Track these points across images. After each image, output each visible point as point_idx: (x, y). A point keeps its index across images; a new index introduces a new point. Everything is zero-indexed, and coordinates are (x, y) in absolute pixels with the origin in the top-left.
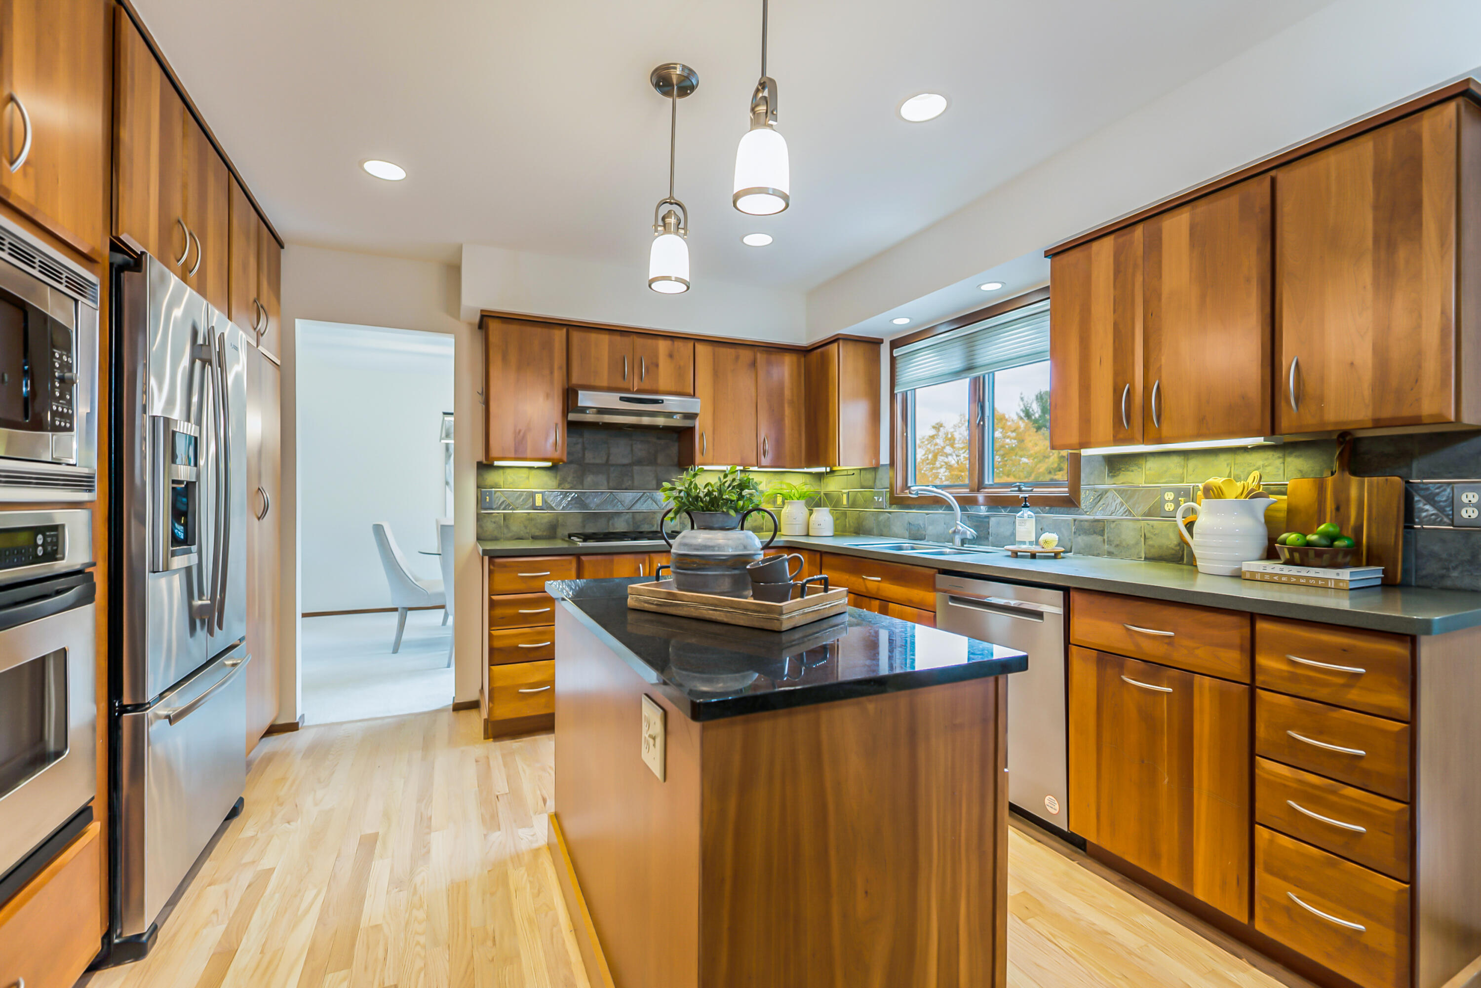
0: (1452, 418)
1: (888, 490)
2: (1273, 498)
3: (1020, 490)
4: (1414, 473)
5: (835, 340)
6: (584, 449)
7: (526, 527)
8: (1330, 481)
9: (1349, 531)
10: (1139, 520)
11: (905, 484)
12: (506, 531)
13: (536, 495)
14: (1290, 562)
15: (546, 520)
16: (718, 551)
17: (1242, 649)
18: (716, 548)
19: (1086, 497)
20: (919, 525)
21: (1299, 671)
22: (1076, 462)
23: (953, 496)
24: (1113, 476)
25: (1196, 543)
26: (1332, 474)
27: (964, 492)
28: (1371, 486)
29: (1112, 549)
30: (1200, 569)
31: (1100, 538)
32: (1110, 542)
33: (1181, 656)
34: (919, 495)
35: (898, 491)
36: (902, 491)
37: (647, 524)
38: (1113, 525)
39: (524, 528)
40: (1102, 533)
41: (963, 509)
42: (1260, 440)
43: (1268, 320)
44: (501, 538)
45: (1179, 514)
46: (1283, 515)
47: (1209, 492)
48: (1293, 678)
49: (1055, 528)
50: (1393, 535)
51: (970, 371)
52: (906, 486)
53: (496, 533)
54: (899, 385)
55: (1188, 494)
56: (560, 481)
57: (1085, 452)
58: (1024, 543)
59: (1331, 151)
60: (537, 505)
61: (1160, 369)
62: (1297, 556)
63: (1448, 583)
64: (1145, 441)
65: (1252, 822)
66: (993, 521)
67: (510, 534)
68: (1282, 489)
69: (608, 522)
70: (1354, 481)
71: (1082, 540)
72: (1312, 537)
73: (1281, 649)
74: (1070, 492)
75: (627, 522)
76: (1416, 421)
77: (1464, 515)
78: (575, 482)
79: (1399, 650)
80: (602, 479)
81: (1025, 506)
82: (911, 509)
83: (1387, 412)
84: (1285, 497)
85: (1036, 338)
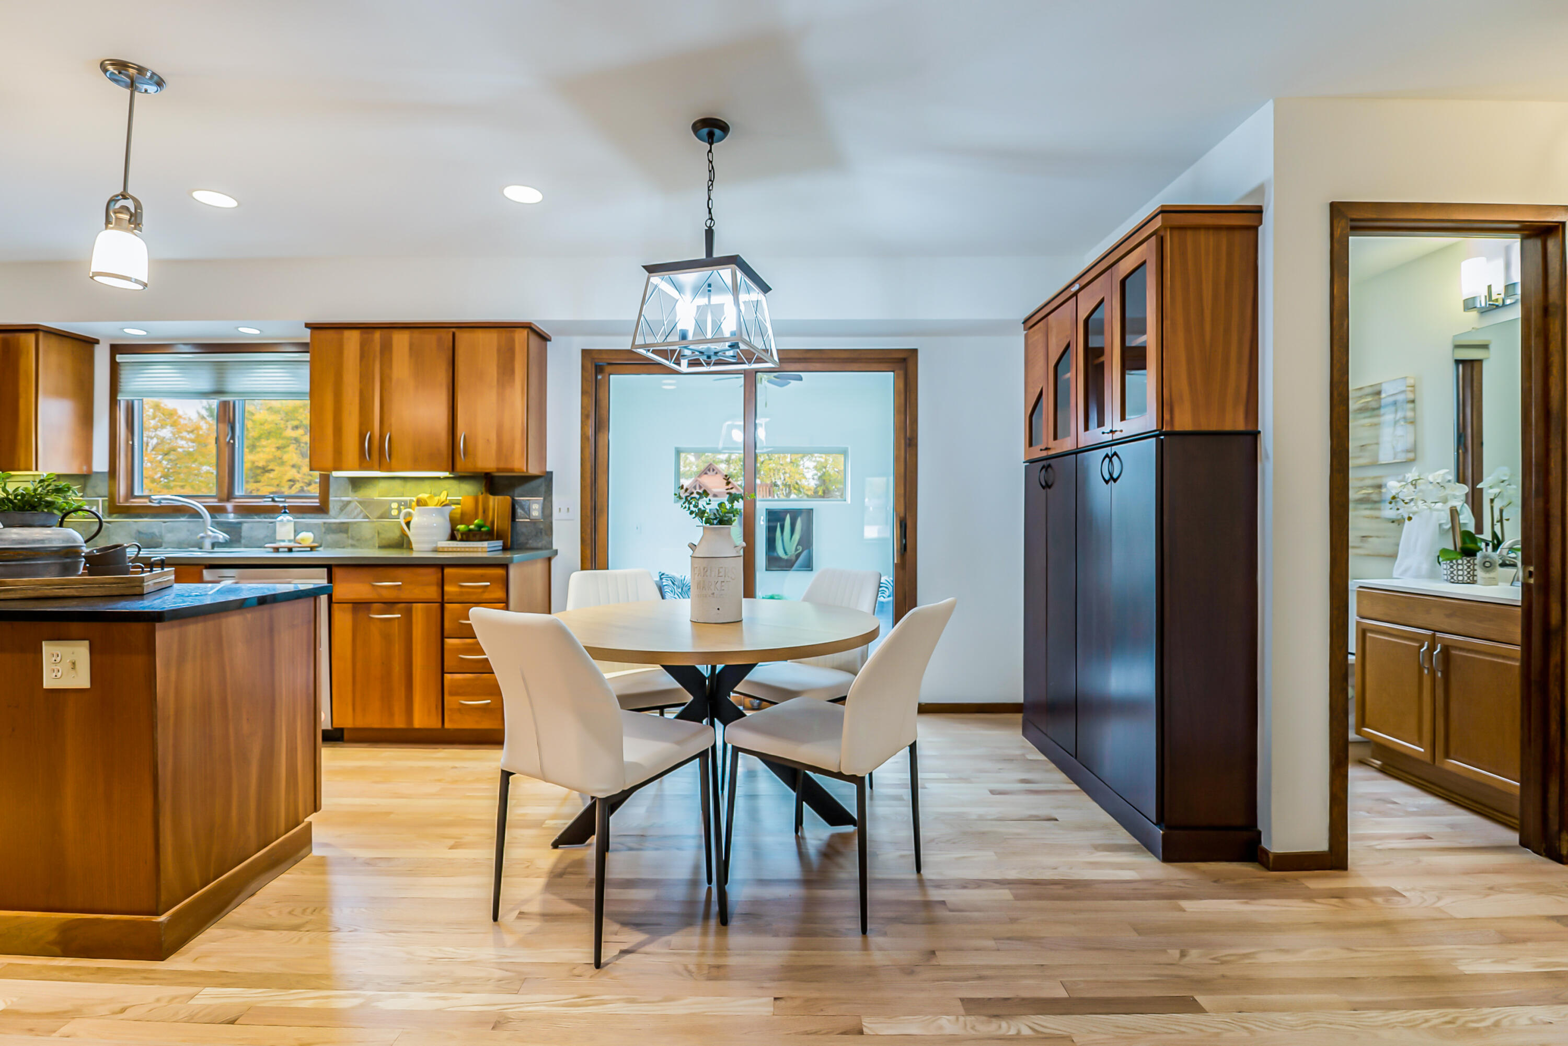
0: (525, 470)
1: (107, 499)
2: (453, 507)
3: (273, 500)
4: (516, 494)
5: (33, 329)
8: (481, 497)
9: (489, 524)
10: (374, 522)
11: (129, 493)
14: (462, 540)
16: (49, 543)
17: (438, 585)
18: (46, 542)
19: (333, 506)
20: (153, 533)
21: (464, 590)
22: (325, 482)
23: (204, 506)
24: (355, 492)
25: (411, 534)
26: (482, 494)
27: (213, 502)
28: (498, 499)
29: (354, 542)
30: (414, 549)
31: (345, 535)
32: (352, 538)
33: (405, 595)
34: (162, 504)
35: (121, 500)
36: (127, 499)
38: (355, 526)
40: (346, 531)
41: (212, 517)
42: (447, 474)
43: (451, 409)
45: (402, 516)
46: (458, 516)
47: (419, 503)
48: (461, 593)
49: (308, 528)
50: (506, 525)
51: (221, 395)
52: (131, 493)
54: (121, 392)
55: (407, 505)
57: (335, 474)
58: (284, 541)
59: (480, 330)
61: (391, 425)
62: (464, 537)
63: (528, 546)
64: (380, 469)
65: (443, 673)
66: (245, 527)
68: (458, 502)
70: (491, 498)
71: (330, 538)
72: (472, 527)
73: (457, 580)
74: (320, 502)
76: (512, 470)
77: (534, 514)
79: (500, 572)
81: (285, 512)
82: (141, 517)
83: (502, 466)
84: (459, 506)
85: (289, 380)
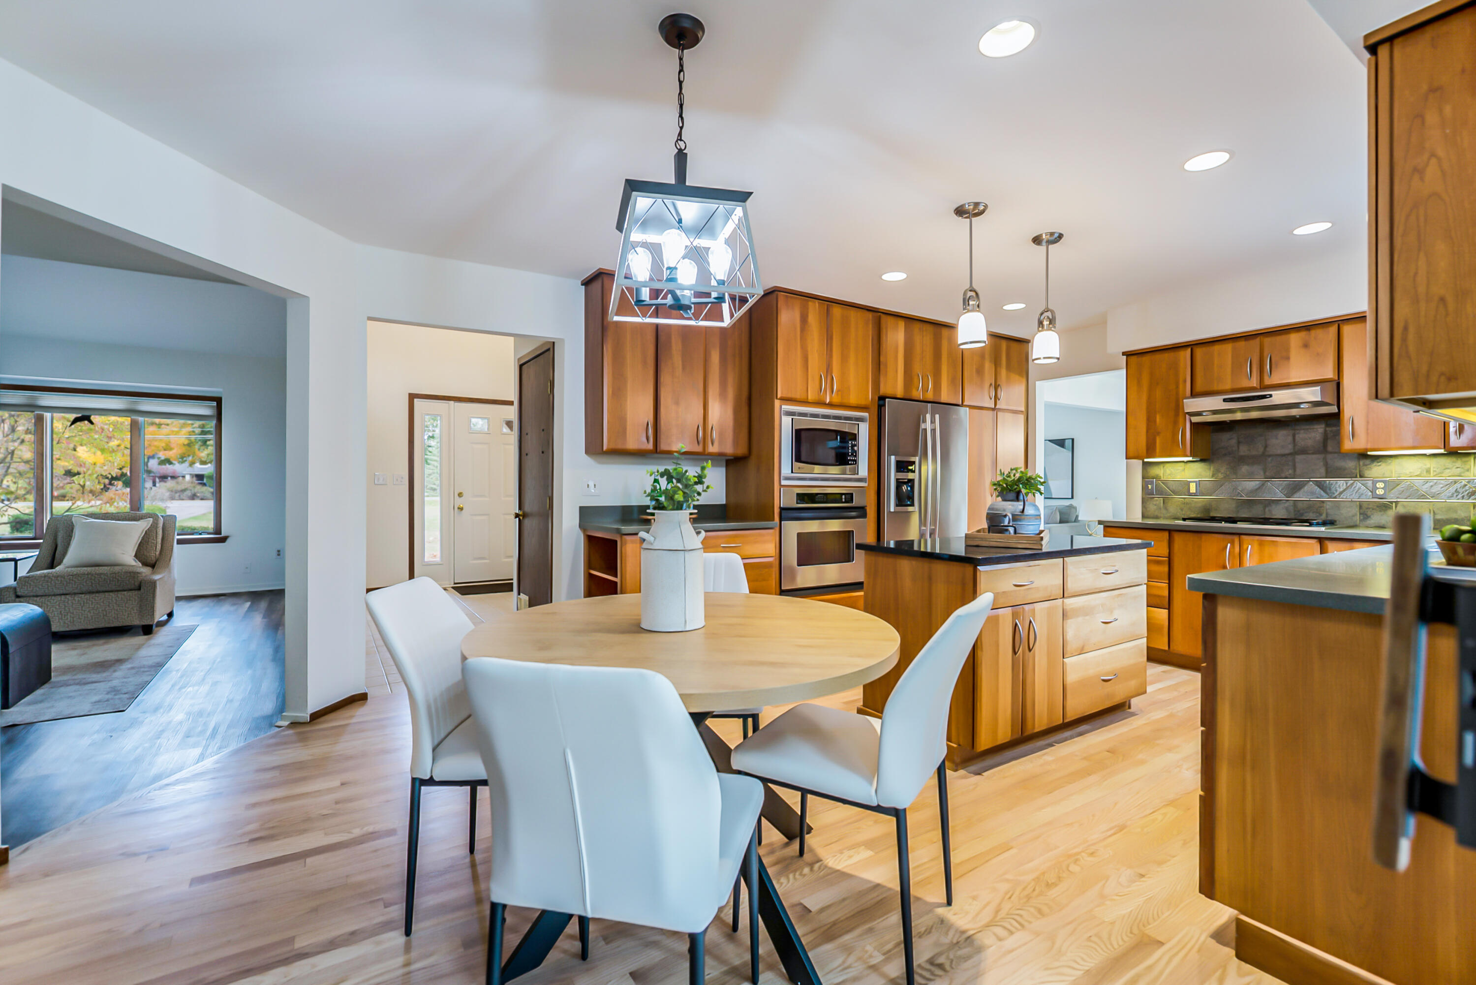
6: (1239, 442)
7: (1182, 510)
12: (1164, 511)
13: (1191, 484)
15: (1200, 505)
37: (1313, 512)
39: (1180, 510)
44: (1161, 517)
53: (1156, 513)
56: (1213, 472)
60: (1191, 492)
67: (1169, 515)
69: (1265, 509)
75: (1287, 509)
78: (1228, 473)
80: (1257, 469)
